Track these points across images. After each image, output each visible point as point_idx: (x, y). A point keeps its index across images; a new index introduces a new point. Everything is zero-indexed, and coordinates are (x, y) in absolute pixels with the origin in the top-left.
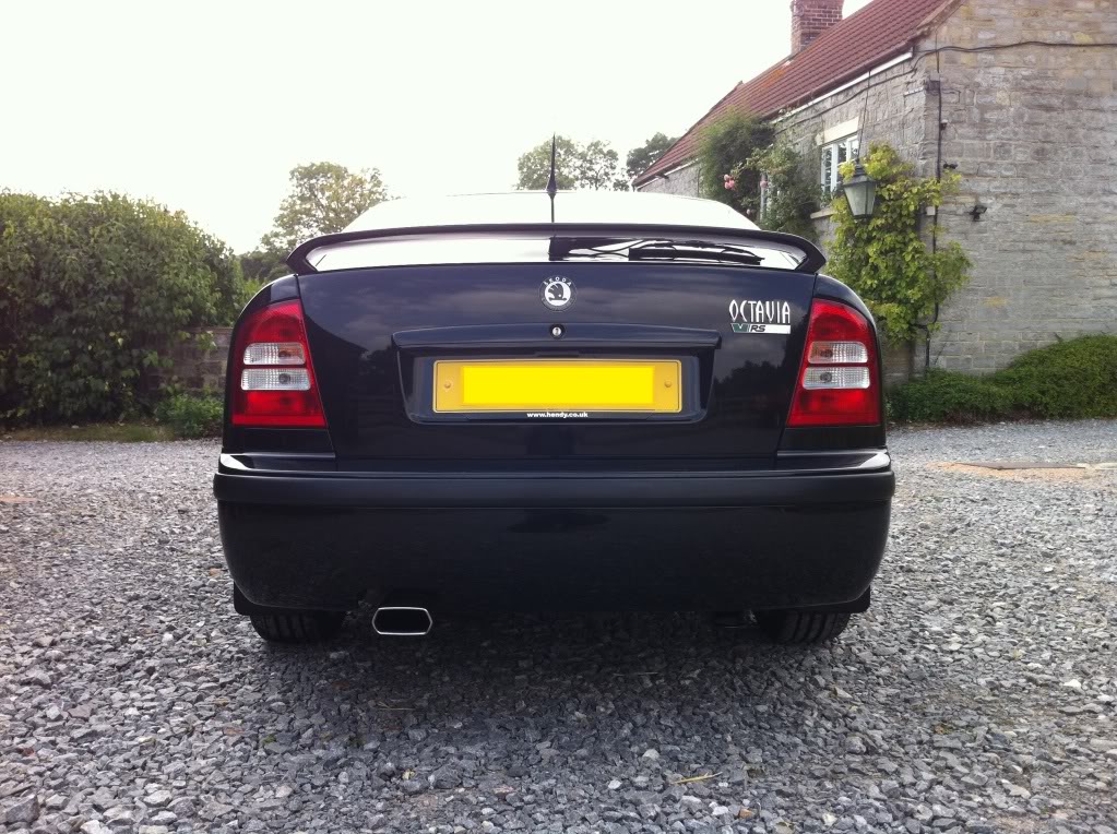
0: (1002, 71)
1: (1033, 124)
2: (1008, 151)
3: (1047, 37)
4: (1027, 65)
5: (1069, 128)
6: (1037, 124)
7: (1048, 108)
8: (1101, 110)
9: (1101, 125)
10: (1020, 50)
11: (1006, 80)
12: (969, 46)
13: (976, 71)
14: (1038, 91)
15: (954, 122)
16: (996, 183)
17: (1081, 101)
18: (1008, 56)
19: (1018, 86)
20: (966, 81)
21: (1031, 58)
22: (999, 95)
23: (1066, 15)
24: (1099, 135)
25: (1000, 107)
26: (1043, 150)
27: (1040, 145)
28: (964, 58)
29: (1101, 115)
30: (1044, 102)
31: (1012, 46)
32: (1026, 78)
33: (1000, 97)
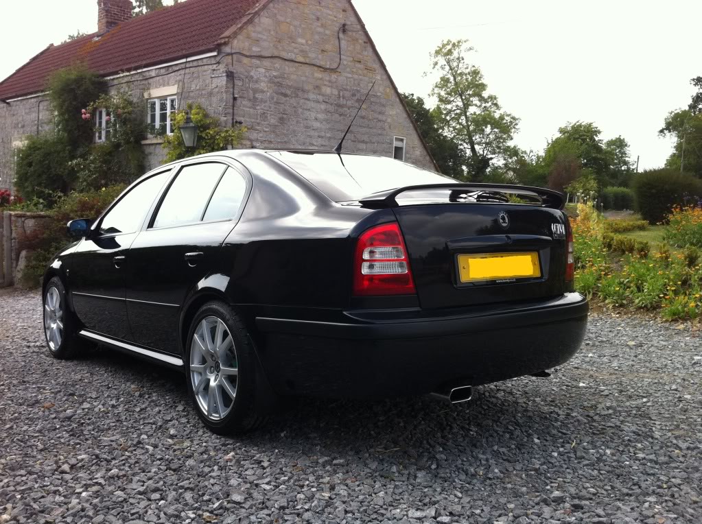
0: (263, 70)
1: (277, 103)
2: (266, 117)
3: (284, 55)
4: (275, 69)
5: (295, 107)
6: (280, 103)
7: (285, 95)
8: (308, 100)
9: (308, 108)
10: (272, 60)
11: (265, 76)
12: (248, 54)
13: (251, 69)
14: (280, 85)
15: (240, 97)
16: (261, 135)
17: (300, 94)
18: (267, 63)
19: (271, 81)
20: (246, 74)
21: (277, 65)
22: (262, 84)
23: (293, 44)
24: (307, 113)
25: (263, 92)
26: (283, 118)
27: (281, 115)
28: (245, 60)
29: (308, 102)
30: (283, 91)
31: (268, 57)
32: (275, 77)
33: (263, 85)
